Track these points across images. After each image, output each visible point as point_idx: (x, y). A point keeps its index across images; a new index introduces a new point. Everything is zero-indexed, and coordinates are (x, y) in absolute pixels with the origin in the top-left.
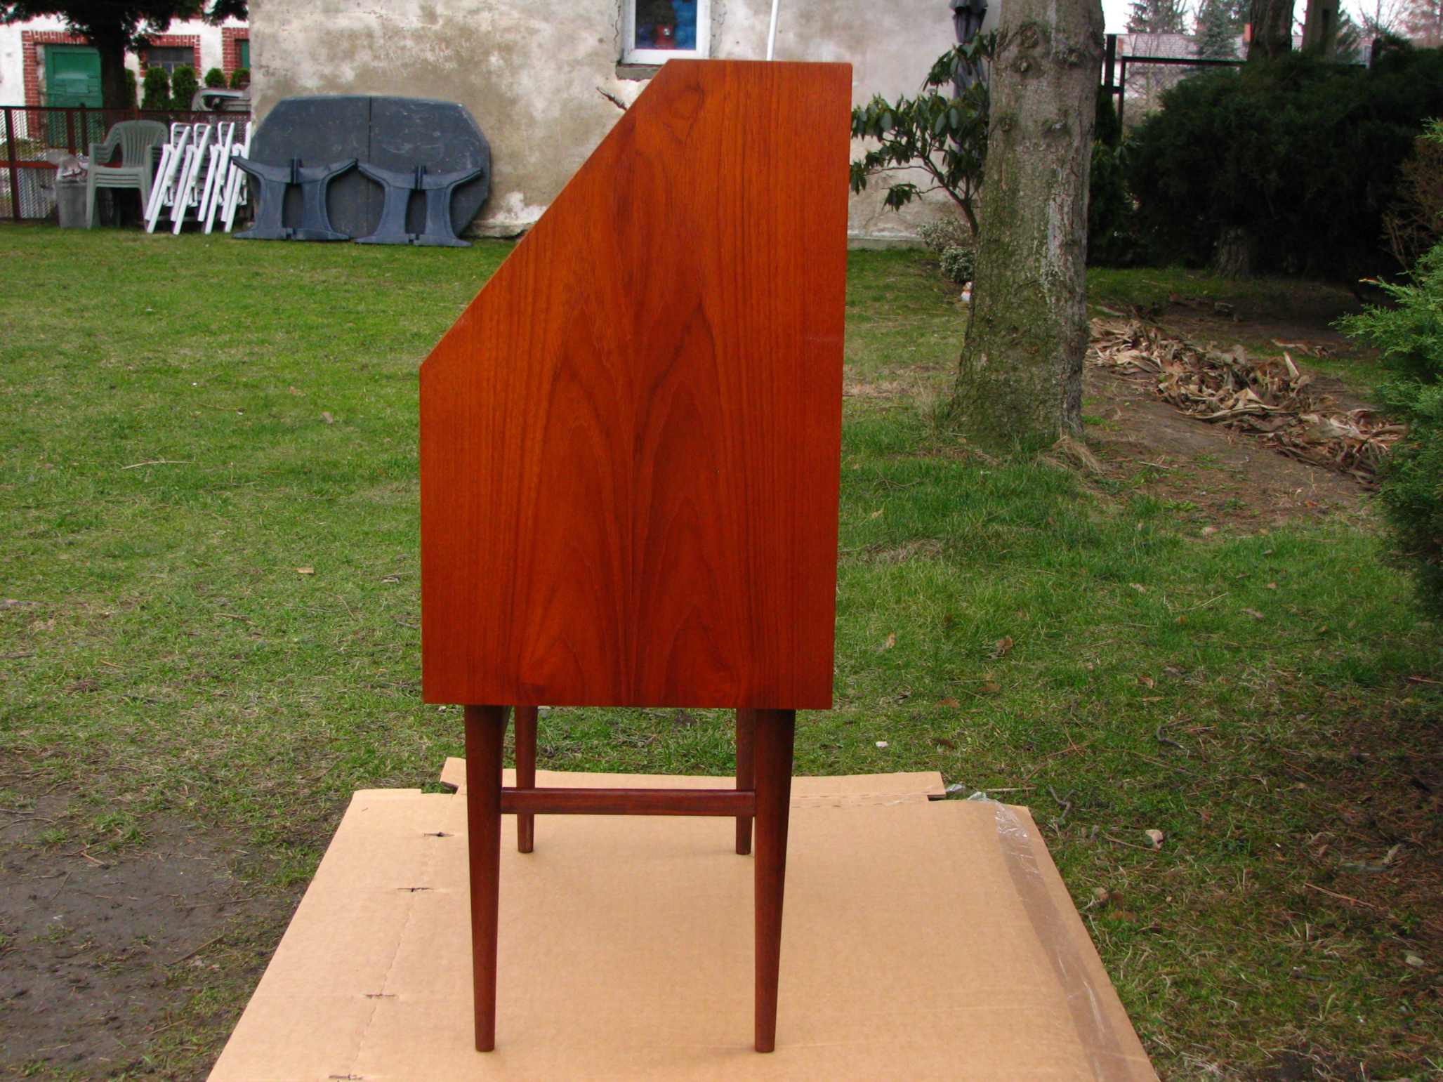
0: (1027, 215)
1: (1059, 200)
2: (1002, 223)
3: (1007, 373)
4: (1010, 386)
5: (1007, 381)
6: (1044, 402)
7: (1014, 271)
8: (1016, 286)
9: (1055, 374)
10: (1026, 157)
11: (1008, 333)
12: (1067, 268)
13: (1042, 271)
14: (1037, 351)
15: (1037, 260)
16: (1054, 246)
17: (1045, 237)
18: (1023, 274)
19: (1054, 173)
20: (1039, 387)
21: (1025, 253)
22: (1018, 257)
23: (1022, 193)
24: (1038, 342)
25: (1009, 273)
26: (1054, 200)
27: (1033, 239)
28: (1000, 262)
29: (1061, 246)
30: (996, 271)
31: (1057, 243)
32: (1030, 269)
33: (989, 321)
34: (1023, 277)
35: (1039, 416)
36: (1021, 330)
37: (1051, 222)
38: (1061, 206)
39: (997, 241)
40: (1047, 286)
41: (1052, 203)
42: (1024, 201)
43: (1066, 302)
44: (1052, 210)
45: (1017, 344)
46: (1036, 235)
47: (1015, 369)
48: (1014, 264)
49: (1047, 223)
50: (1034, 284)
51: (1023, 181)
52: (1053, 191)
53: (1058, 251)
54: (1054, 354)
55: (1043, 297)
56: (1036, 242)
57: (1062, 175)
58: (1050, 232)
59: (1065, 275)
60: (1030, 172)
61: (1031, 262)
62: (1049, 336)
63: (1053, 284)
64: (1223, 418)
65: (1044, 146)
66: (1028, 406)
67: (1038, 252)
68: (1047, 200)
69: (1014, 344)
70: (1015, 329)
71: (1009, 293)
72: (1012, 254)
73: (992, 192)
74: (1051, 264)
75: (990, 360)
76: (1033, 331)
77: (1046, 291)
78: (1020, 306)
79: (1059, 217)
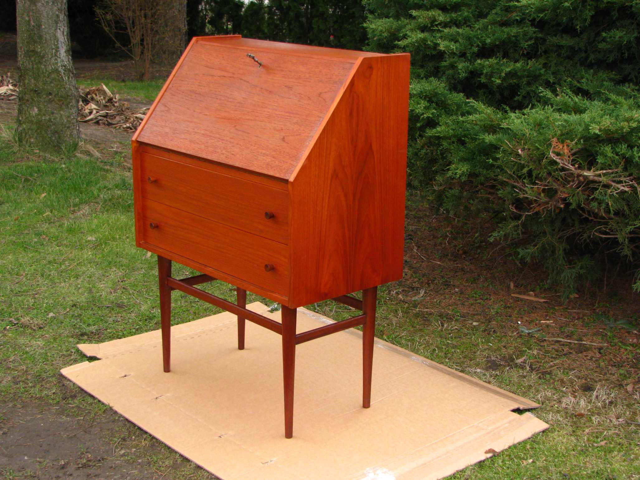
0: (48, 37)
1: (62, 29)
2: (35, 42)
3: (50, 115)
4: (52, 122)
5: (50, 119)
6: (68, 127)
7: (45, 66)
8: (47, 73)
9: (72, 113)
10: (43, 8)
11: (47, 96)
12: (69, 62)
13: (59, 64)
14: (63, 104)
15: (56, 59)
16: (63, 51)
17: (58, 48)
18: (50, 66)
19: (58, 16)
20: (65, 121)
21: (50, 56)
22: (46, 59)
23: (43, 27)
24: (62, 99)
25: (43, 67)
26: (60, 29)
27: (53, 49)
28: (37, 61)
29: (65, 52)
30: (35, 66)
31: (64, 51)
32: (53, 64)
33: (36, 91)
34: (51, 68)
35: (67, 135)
36: (54, 94)
37: (60, 40)
38: (63, 32)
39: (33, 51)
40: (62, 71)
41: (58, 30)
42: (46, 30)
43: (72, 78)
44: (59, 34)
45: (52, 101)
46: (54, 47)
47: (53, 113)
48: (45, 62)
49: (58, 41)
50: (56, 71)
51: (43, 20)
52: (59, 25)
53: (65, 54)
54: (71, 104)
55: (62, 77)
56: (54, 51)
57: (62, 16)
58: (60, 45)
59: (69, 66)
60: (46, 16)
61: (53, 60)
62: (68, 96)
63: (65, 71)
64: (91, 120)
65: (51, 3)
66: (62, 131)
67: (56, 55)
68: (56, 29)
69: (50, 101)
70: (50, 94)
71: (44, 76)
72: (43, 57)
73: (26, 26)
74: (63, 61)
75: (40, 110)
76: (60, 94)
77: (63, 74)
78: (51, 82)
79: (63, 37)
